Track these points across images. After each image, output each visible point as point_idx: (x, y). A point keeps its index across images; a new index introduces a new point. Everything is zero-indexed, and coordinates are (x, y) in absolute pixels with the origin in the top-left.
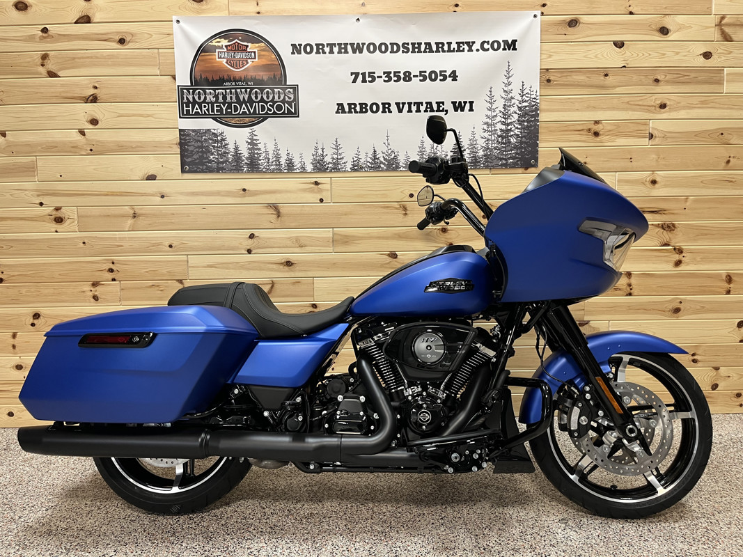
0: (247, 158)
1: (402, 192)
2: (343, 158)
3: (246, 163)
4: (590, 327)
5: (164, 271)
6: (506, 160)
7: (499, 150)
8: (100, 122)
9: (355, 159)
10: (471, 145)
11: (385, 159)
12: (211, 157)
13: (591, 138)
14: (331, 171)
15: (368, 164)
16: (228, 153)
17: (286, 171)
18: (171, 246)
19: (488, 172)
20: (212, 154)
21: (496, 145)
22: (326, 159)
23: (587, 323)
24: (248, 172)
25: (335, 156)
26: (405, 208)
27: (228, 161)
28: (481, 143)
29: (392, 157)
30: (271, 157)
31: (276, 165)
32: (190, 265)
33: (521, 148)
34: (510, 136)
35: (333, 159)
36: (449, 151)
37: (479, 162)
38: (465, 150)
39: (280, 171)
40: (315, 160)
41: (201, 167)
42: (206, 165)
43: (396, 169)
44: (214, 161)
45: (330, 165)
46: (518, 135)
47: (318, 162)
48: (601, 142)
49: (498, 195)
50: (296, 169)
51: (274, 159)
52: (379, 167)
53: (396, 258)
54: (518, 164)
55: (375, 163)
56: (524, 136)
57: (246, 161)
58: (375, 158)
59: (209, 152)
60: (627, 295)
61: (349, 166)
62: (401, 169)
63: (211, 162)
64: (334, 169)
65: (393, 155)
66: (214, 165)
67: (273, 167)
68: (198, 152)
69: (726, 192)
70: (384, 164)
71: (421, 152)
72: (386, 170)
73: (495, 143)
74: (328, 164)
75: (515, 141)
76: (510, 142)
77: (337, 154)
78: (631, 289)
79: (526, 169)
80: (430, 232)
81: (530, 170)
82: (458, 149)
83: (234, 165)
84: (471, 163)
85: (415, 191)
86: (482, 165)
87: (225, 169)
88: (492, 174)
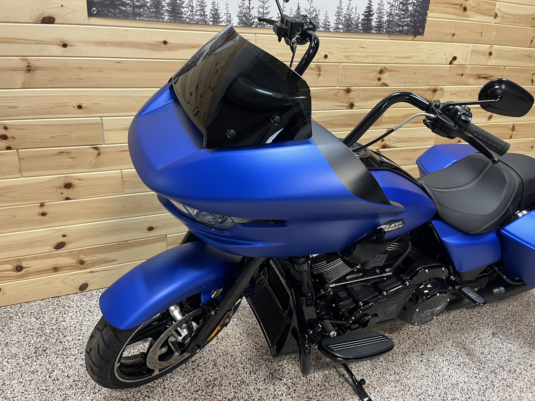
0: (168, 4)
2: (268, 13)
3: (167, 10)
6: (402, 26)
7: (399, 16)
10: (379, 9)
13: (461, 12)
14: (256, 27)
17: (211, 23)
18: (80, 107)
21: (398, 12)
22: (252, 13)
24: (170, 21)
25: (261, 10)
26: (319, 69)
27: (145, 6)
28: (387, 8)
29: (313, 16)
30: (195, 6)
31: (201, 15)
32: (105, 127)
33: (415, 15)
34: (409, 4)
35: (259, 13)
36: (361, 14)
37: (383, 27)
38: (373, 14)
39: (205, 23)
40: (241, 13)
41: (113, 11)
42: (120, 9)
44: (128, 4)
45: (256, 20)
46: (414, 3)
47: (244, 16)
48: (467, 16)
49: (392, 60)
50: (221, 22)
51: (198, 8)
54: (410, 32)
56: (419, 5)
57: (167, 8)
62: (320, 29)
63: (124, 4)
64: (259, 24)
65: (315, 14)
66: (129, 9)
67: (197, 17)
71: (338, 12)
73: (397, 10)
74: (254, 18)
75: (412, 9)
76: (408, 10)
77: (263, 8)
79: (415, 36)
80: (338, 92)
81: (418, 37)
82: (369, 13)
83: (153, 12)
84: (377, 27)
85: (329, 52)
86: (384, 31)
87: (143, 16)
88: (390, 40)
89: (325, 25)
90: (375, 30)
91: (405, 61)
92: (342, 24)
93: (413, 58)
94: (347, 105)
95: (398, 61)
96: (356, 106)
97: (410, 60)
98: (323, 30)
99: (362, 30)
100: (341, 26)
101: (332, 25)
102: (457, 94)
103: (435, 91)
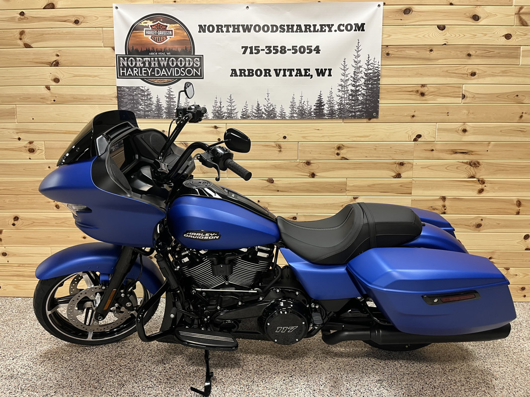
0: (166, 108)
1: (277, 135)
2: (235, 109)
6: (354, 112)
7: (350, 105)
8: (60, 80)
9: (244, 110)
10: (329, 101)
11: (266, 110)
12: (140, 107)
13: (419, 97)
14: (226, 119)
15: (254, 114)
16: (152, 104)
19: (341, 121)
20: (141, 105)
21: (347, 101)
22: (222, 110)
24: (167, 118)
25: (230, 108)
26: (280, 147)
27: (152, 110)
28: (336, 100)
29: (271, 109)
33: (366, 104)
34: (358, 95)
35: (228, 109)
36: (313, 106)
37: (335, 114)
38: (324, 105)
40: (215, 110)
43: (274, 117)
44: (142, 110)
45: (226, 114)
46: (364, 94)
47: (217, 112)
48: (426, 100)
49: (349, 139)
52: (262, 116)
53: (273, 183)
54: (363, 116)
55: (259, 113)
56: (369, 95)
57: (165, 111)
58: (258, 109)
59: (138, 103)
60: (442, 214)
61: (239, 115)
62: (278, 118)
63: (139, 110)
64: (228, 117)
65: (272, 108)
66: (142, 113)
68: (131, 103)
69: (519, 139)
70: (265, 114)
71: (292, 105)
72: (267, 119)
73: (347, 100)
74: (224, 113)
75: (362, 98)
76: (358, 100)
77: (231, 106)
78: (445, 209)
79: (370, 119)
80: (298, 164)
81: (373, 120)
82: (320, 104)
83: (156, 113)
84: (329, 114)
85: (288, 134)
86: (337, 116)
87: (150, 116)
88: (344, 123)
89: (282, 115)
90: (327, 117)
91: (363, 139)
92: (297, 113)
93: (371, 136)
94: (309, 175)
95: (355, 139)
96: (317, 176)
97: (367, 138)
98: (279, 118)
99: (315, 117)
100: (295, 115)
101: (288, 114)
102: (430, 168)
103: (402, 164)
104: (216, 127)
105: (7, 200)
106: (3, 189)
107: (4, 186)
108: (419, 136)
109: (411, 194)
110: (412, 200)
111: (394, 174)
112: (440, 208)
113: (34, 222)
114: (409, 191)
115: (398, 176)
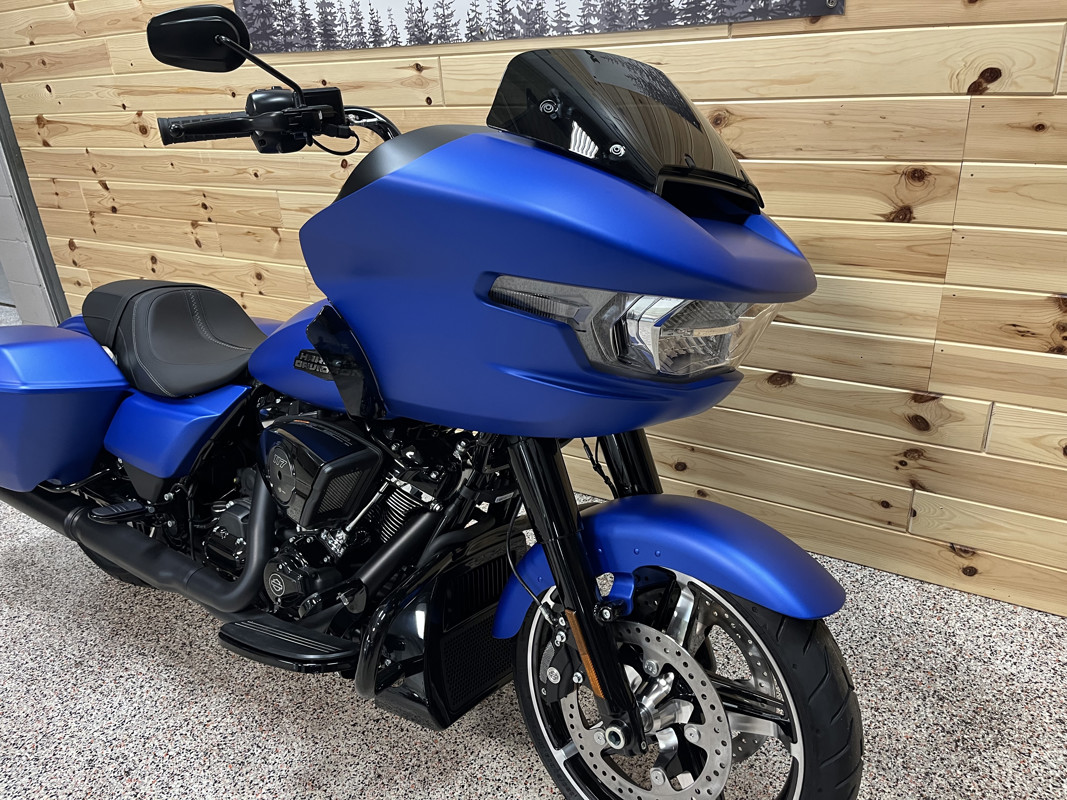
0: (319, 24)
2: (451, 14)
3: (319, 33)
4: (942, 407)
5: (256, 213)
9: (472, 15)
11: (521, 12)
12: (275, 24)
14: (436, 43)
15: (494, 24)
16: (293, 15)
17: (371, 45)
18: (256, 175)
19: (723, 31)
20: (276, 19)
22: (426, 19)
23: (934, 398)
24: (323, 49)
25: (440, 11)
27: (295, 30)
29: (533, 7)
30: (349, 20)
31: (358, 34)
35: (436, 15)
37: (704, 7)
39: (364, 46)
40: (410, 21)
41: (266, 43)
42: (272, 39)
44: (279, 31)
45: (434, 31)
47: (416, 26)
49: (747, 89)
50: (385, 42)
51: (354, 24)
52: (513, 30)
54: (793, 9)
55: (506, 22)
57: (318, 30)
58: (504, 10)
59: (272, 14)
60: (1052, 351)
61: (463, 31)
62: (550, 33)
63: (276, 33)
64: (440, 37)
65: (535, 2)
66: (281, 38)
67: (353, 39)
68: (258, 16)
70: (520, 23)
72: (525, 37)
74: (431, 28)
77: (442, 6)
79: (815, 19)
83: (304, 38)
84: (686, 11)
86: (710, 16)
87: (294, 46)
88: (734, 37)
89: (560, 22)
90: (682, 19)
91: (790, 90)
92: (598, 15)
93: (818, 80)
95: (765, 90)
97: (804, 86)
98: (555, 33)
99: (646, 22)
100: (594, 21)
101: (576, 20)
102: (1023, 190)
103: (918, 175)
104: (419, 68)
105: (136, 225)
106: (127, 204)
107: (127, 199)
108: (992, 74)
109: (943, 275)
110: (944, 298)
111: (888, 209)
112: (1046, 332)
113: (176, 269)
114: (936, 268)
115: (904, 214)
